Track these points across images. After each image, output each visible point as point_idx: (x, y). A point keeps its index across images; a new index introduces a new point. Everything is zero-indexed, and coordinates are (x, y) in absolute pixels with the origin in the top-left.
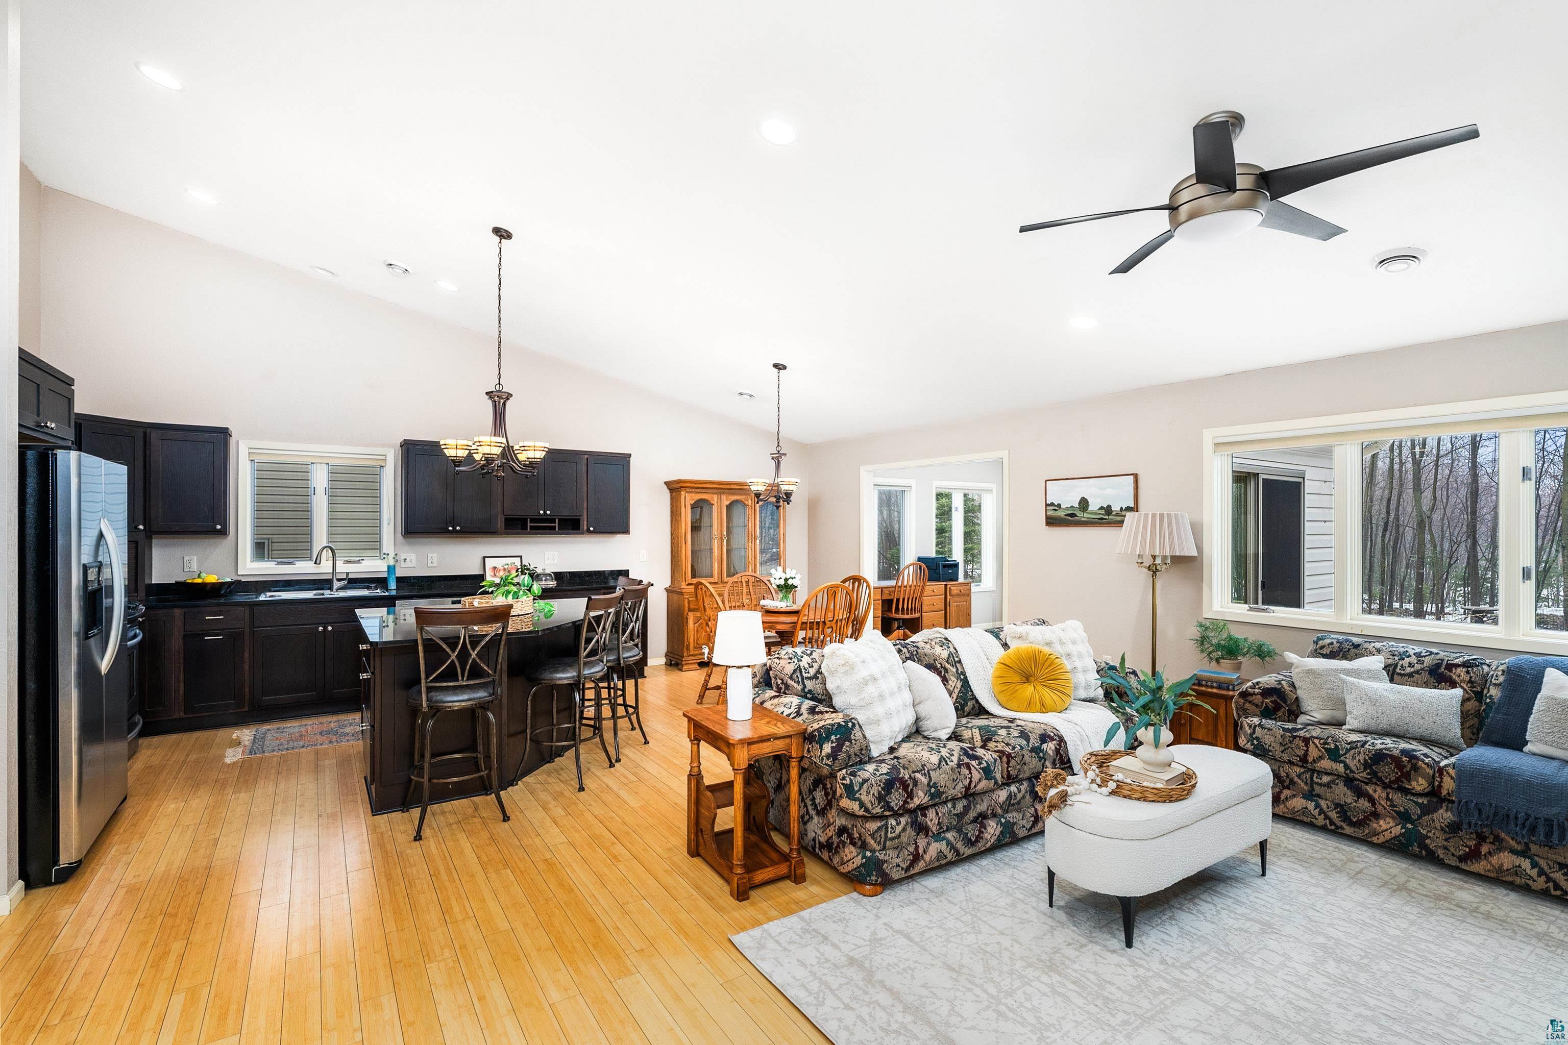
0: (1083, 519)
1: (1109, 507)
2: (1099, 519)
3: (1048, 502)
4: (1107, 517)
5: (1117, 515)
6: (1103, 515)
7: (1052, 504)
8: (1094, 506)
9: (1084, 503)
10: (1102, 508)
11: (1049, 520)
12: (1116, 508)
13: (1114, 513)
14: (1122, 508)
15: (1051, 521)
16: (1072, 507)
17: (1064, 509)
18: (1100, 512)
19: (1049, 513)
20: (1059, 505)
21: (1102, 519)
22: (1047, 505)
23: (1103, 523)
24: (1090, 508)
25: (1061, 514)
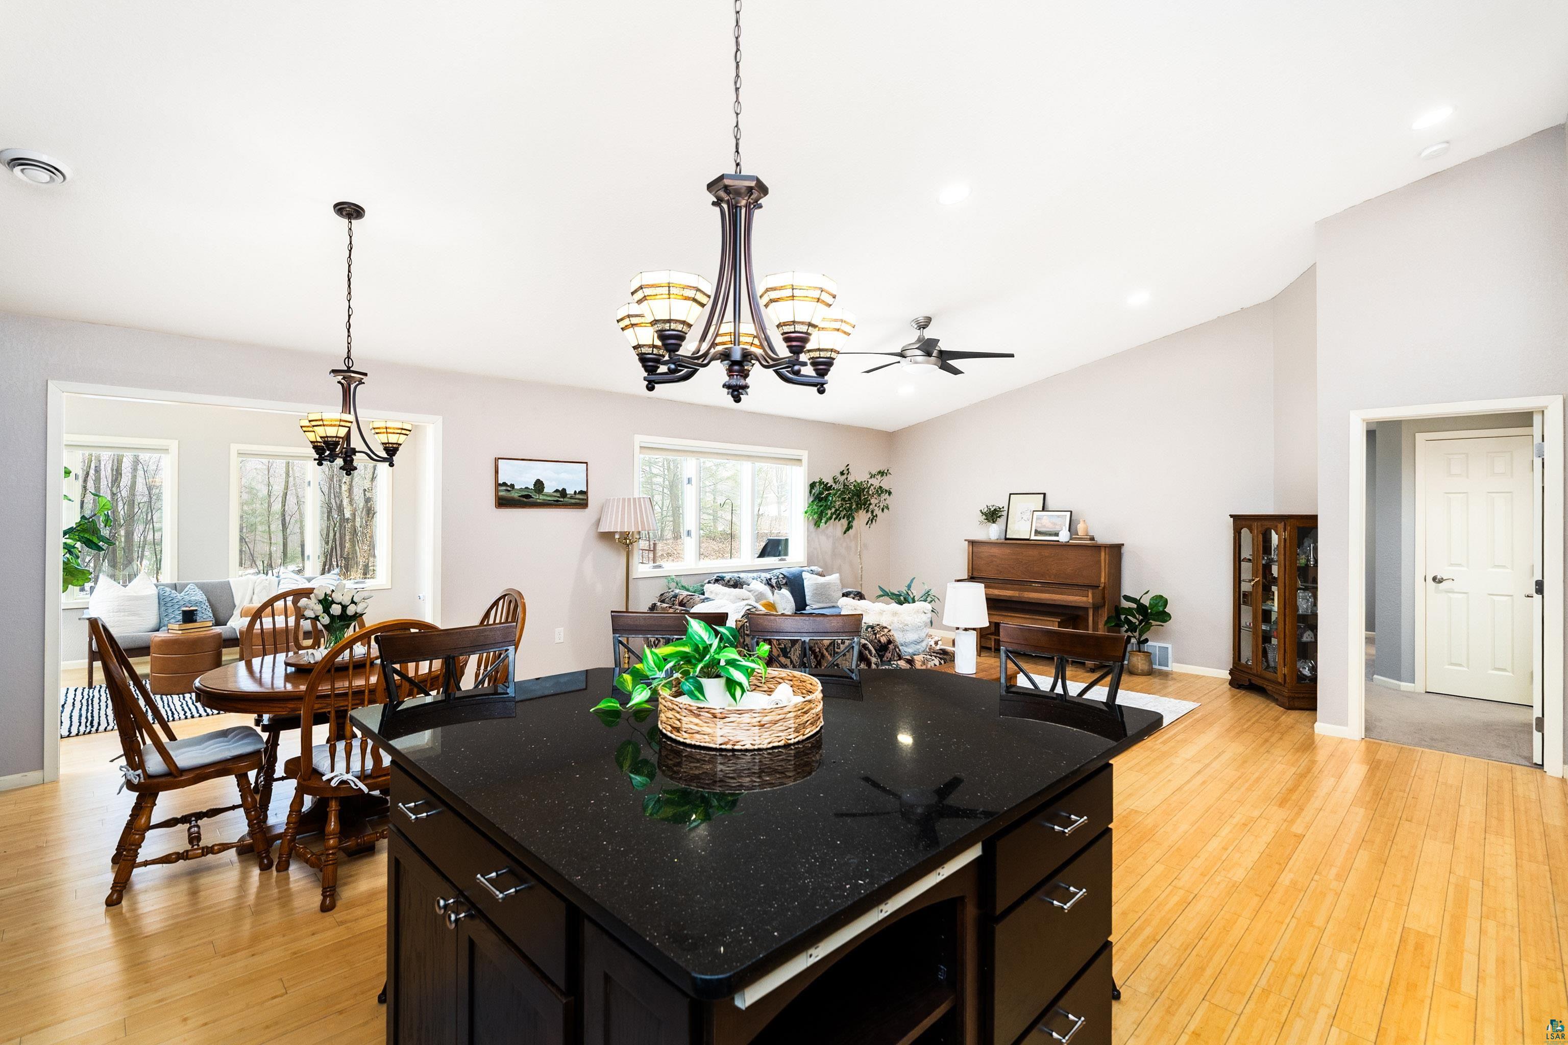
0: (538, 501)
1: (564, 490)
2: (554, 501)
3: (500, 482)
4: (562, 500)
5: (571, 498)
6: (558, 497)
7: (505, 484)
8: (549, 489)
9: (539, 485)
10: (557, 491)
11: (501, 501)
12: (570, 491)
13: (568, 496)
14: (575, 492)
15: (503, 502)
16: (527, 488)
17: (517, 490)
18: (555, 494)
19: (501, 494)
20: (512, 486)
21: (557, 501)
22: (498, 485)
23: (560, 505)
24: (546, 490)
25: (515, 495)
